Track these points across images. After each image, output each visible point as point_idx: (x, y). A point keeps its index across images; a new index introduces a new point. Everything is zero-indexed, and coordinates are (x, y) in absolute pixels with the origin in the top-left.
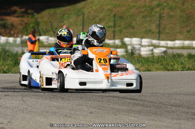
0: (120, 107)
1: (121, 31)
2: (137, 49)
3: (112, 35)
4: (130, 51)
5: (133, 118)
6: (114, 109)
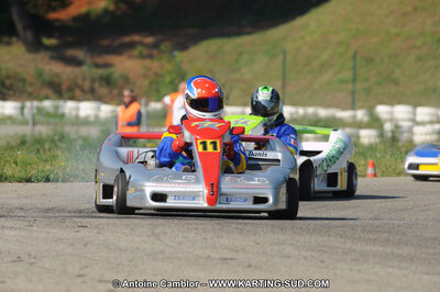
0: (368, 248)
1: (368, 91)
2: (404, 129)
3: (350, 100)
4: (390, 135)
6: (354, 251)
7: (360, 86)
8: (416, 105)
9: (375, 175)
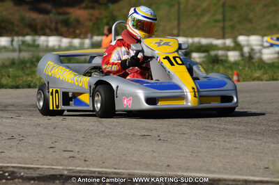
0: (235, 127)
1: (233, 27)
2: (257, 51)
3: (221, 33)
4: (247, 55)
5: (253, 141)
6: (227, 129)
7: (228, 24)
8: (263, 36)
9: (238, 81)
